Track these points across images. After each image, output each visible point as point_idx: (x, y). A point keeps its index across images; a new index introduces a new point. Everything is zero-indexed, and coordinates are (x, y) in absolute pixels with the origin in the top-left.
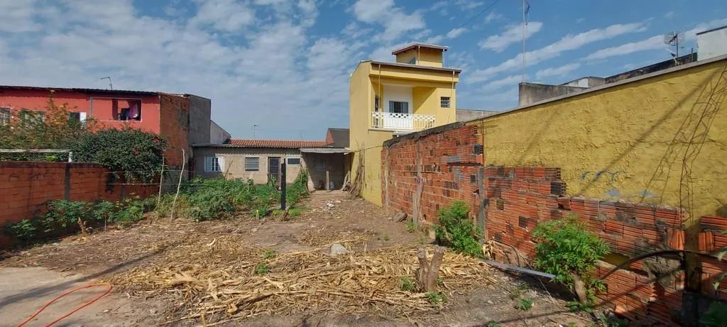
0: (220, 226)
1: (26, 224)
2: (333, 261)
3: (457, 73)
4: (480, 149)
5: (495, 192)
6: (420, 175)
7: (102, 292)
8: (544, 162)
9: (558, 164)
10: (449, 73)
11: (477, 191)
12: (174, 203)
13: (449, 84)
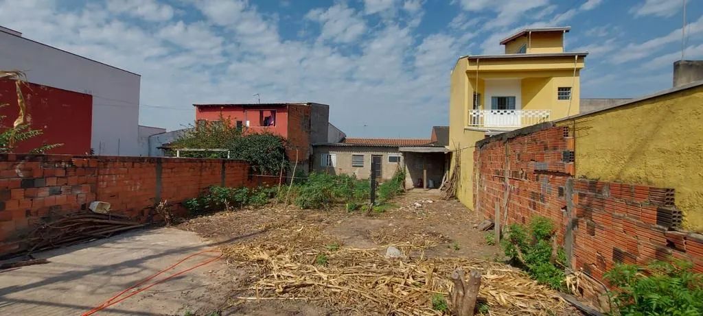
0: (316, 215)
1: (195, 202)
2: (383, 263)
3: (582, 57)
4: (570, 156)
5: (585, 212)
6: (507, 180)
7: (215, 257)
8: (651, 179)
9: (670, 183)
10: (569, 58)
11: (565, 208)
12: (288, 192)
13: (569, 72)
